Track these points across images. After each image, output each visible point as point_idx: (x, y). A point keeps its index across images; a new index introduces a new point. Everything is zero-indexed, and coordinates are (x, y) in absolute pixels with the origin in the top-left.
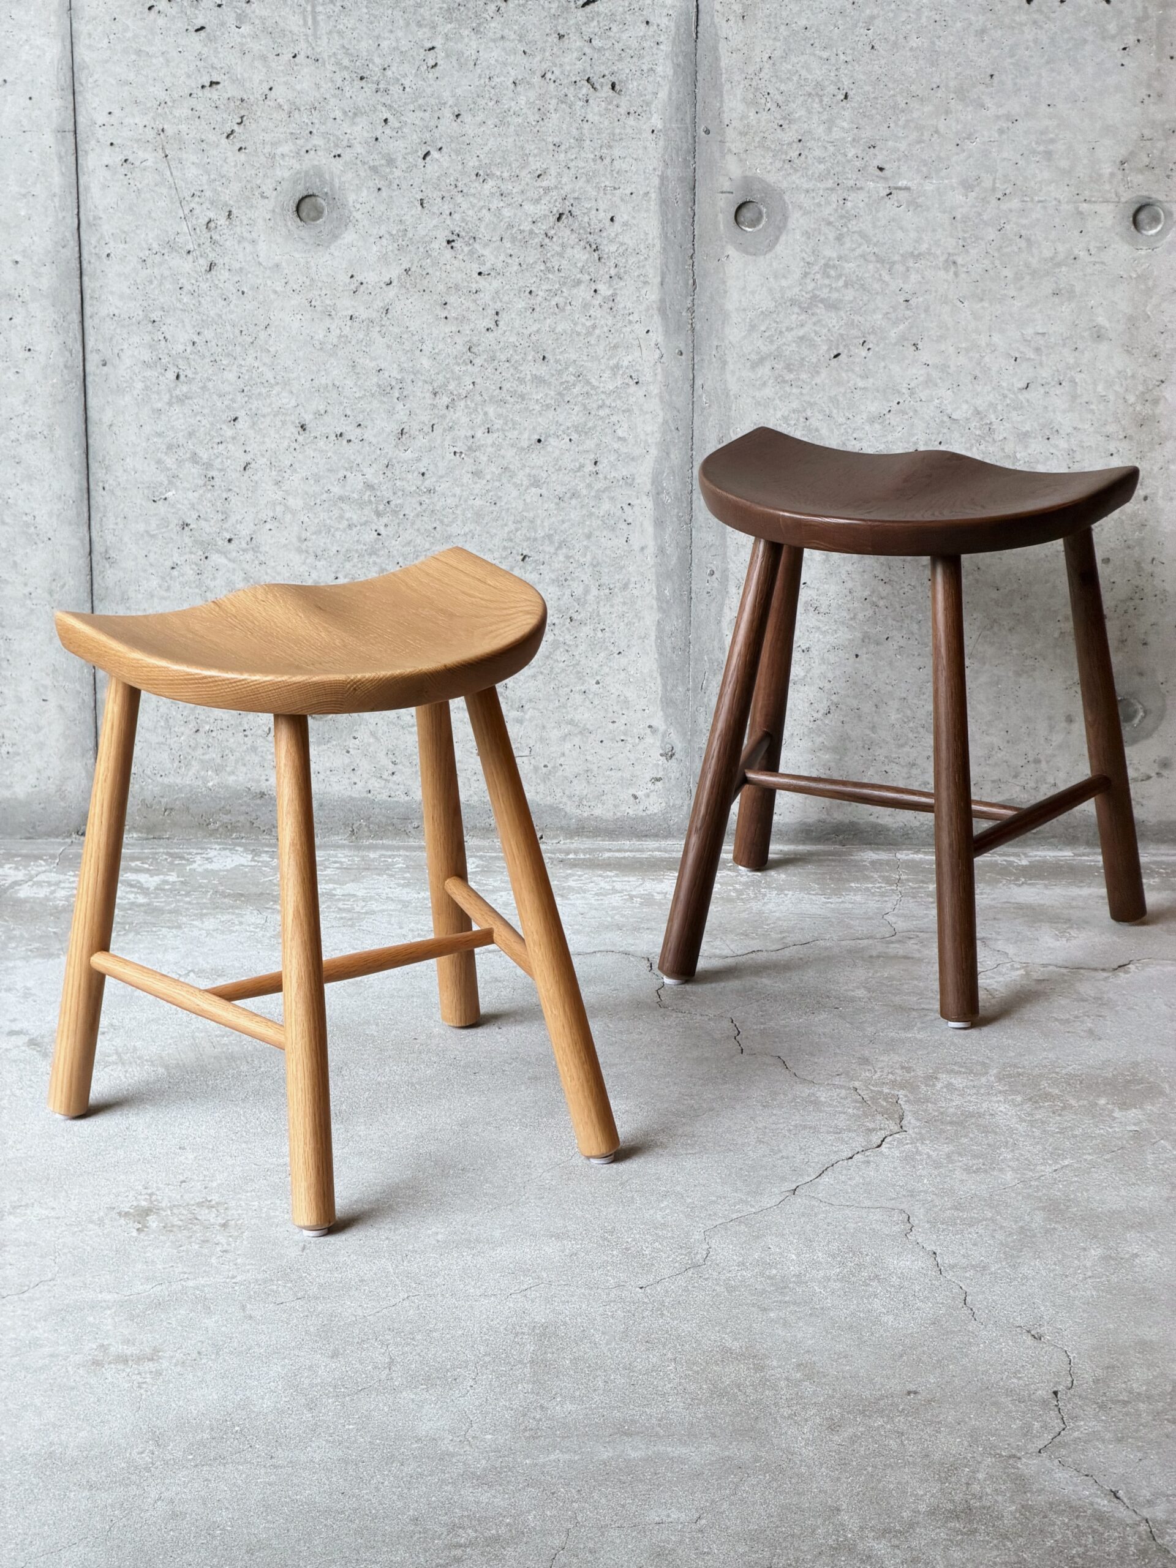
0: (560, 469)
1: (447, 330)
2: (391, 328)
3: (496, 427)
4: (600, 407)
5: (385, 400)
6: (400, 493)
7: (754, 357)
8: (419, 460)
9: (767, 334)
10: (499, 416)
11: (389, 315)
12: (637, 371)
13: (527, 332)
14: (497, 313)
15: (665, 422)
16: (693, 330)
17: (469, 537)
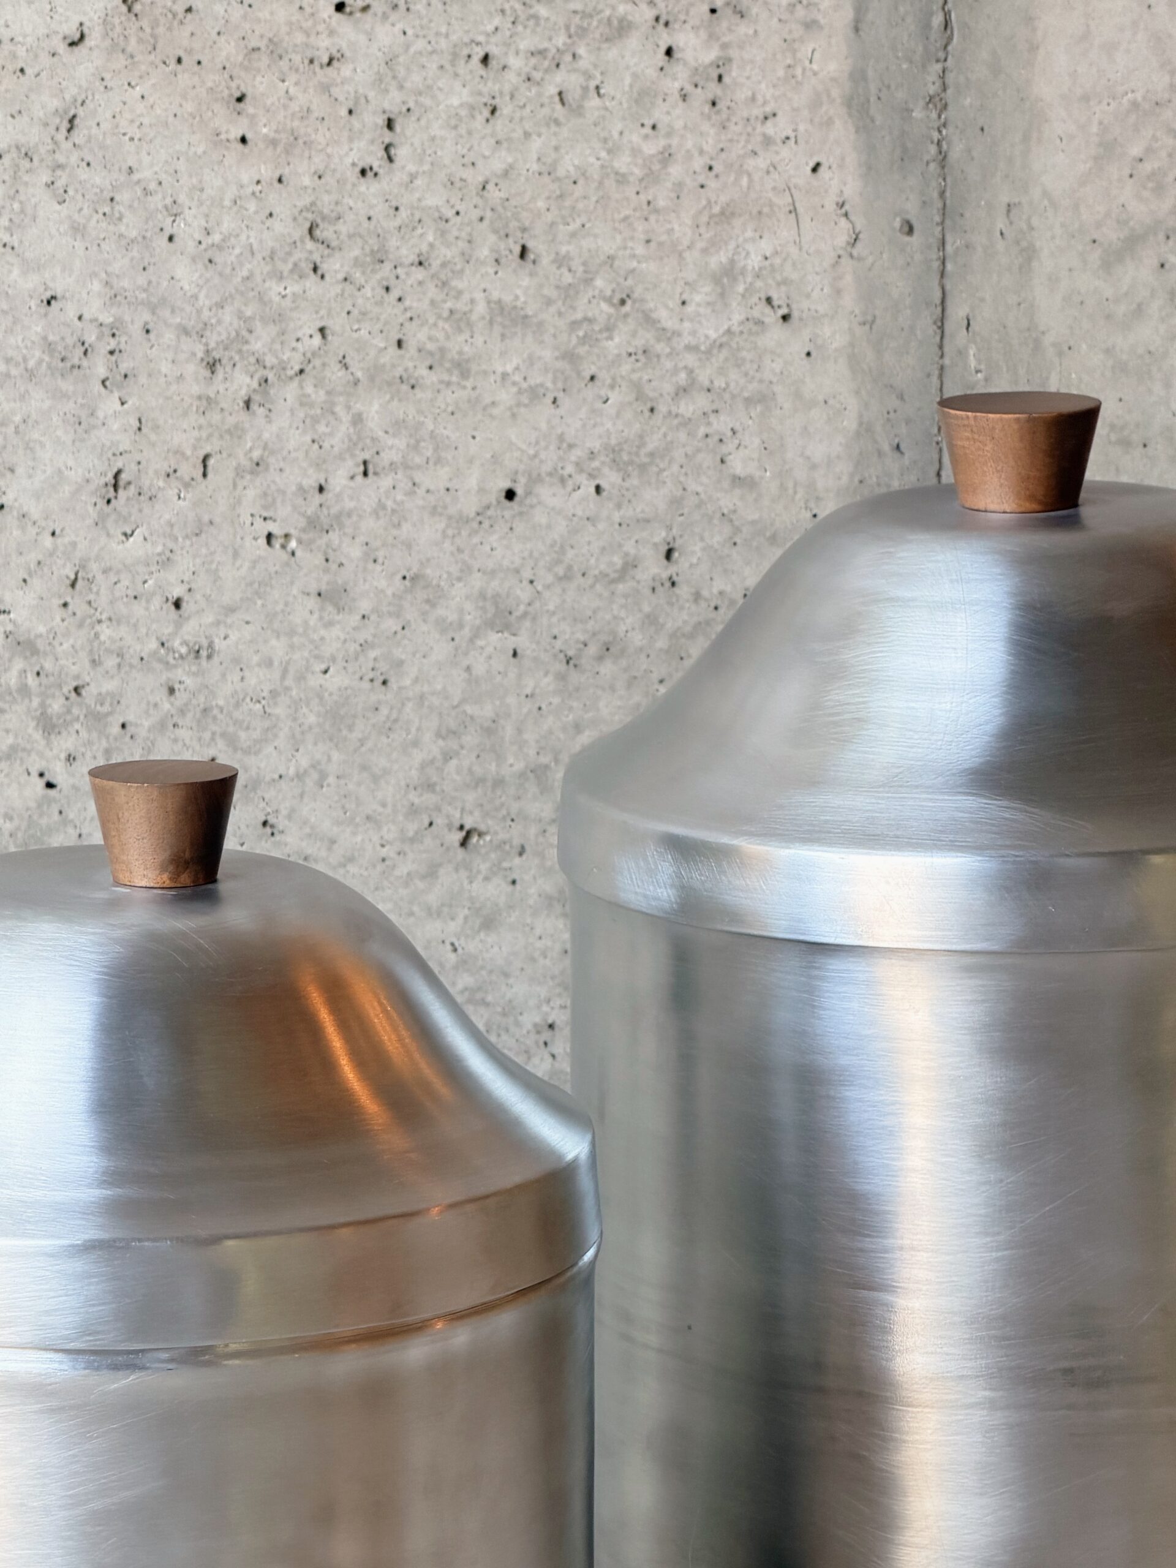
0: (567, 577)
1: (245, 178)
2: (83, 174)
3: (387, 457)
4: (682, 391)
5: (66, 386)
6: (111, 662)
7: (1112, 235)
8: (166, 561)
9: (1147, 167)
10: (398, 426)
11: (78, 136)
12: (785, 282)
13: (475, 178)
14: (390, 124)
15: (865, 429)
16: (943, 159)
17: (310, 783)
